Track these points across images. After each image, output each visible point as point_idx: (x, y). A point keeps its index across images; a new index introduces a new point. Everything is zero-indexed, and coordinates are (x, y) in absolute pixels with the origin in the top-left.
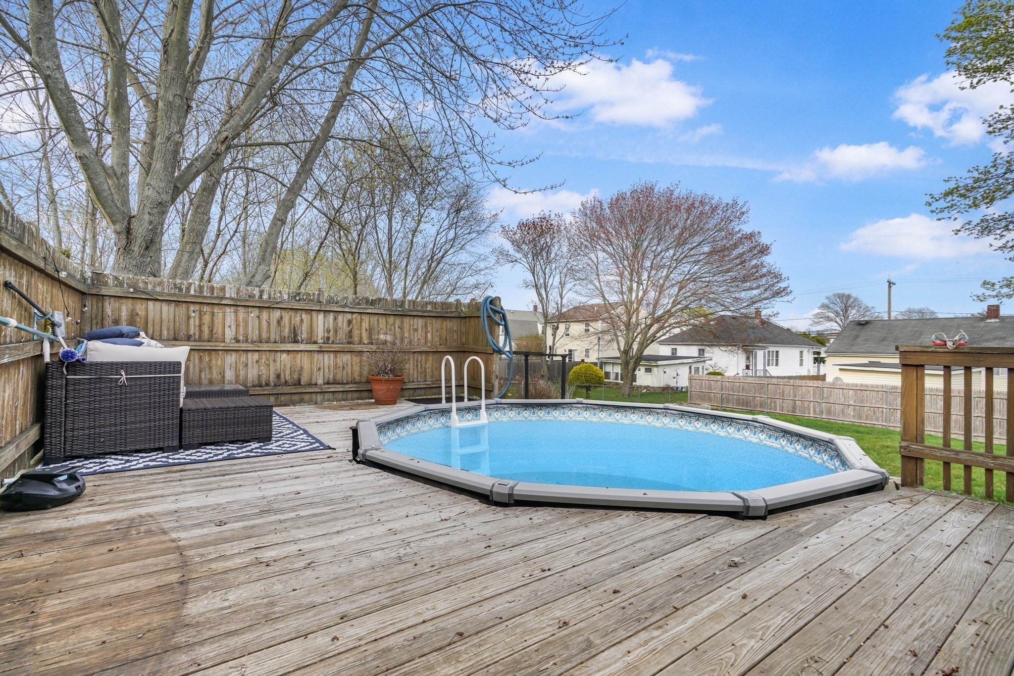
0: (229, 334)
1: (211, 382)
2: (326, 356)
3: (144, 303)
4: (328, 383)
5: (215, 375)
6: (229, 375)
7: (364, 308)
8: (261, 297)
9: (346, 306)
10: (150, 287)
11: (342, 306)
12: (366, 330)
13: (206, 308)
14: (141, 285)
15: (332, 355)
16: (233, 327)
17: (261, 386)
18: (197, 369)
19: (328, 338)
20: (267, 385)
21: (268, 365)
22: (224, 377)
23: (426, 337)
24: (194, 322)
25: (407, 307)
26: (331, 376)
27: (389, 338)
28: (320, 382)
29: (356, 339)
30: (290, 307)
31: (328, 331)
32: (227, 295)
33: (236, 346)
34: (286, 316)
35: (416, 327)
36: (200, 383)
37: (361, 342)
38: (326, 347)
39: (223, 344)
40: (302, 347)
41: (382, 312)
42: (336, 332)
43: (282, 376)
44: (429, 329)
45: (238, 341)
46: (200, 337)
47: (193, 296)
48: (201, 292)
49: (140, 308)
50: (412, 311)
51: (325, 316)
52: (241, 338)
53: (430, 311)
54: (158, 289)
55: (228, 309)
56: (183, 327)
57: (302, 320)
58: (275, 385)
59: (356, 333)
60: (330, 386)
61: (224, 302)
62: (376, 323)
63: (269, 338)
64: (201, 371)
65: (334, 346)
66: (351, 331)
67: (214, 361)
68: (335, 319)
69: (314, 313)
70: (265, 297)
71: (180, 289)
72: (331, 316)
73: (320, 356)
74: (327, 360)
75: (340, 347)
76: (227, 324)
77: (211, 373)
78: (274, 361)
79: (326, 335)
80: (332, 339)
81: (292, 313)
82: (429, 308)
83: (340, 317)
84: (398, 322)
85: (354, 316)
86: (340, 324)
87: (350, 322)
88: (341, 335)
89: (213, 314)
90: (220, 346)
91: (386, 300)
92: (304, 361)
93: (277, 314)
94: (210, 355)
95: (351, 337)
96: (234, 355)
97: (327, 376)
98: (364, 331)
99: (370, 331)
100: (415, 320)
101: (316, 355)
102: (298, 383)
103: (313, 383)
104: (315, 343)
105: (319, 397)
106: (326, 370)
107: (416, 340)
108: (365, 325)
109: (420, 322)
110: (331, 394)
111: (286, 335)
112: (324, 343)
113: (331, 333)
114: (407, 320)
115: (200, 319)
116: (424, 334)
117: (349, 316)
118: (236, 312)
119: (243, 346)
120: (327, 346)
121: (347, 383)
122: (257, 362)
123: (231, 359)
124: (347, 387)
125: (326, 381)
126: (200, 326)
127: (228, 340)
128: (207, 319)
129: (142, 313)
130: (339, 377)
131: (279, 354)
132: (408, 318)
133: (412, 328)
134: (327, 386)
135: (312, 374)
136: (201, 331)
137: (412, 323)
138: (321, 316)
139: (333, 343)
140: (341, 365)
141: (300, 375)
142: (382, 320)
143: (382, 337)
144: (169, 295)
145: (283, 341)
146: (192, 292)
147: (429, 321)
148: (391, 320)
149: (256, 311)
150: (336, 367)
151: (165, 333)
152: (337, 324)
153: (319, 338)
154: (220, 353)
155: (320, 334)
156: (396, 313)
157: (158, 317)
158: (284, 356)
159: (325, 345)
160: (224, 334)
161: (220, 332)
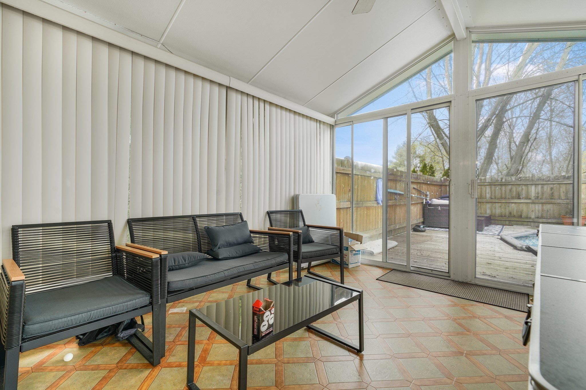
0: (488, 196)
1: (481, 213)
2: (537, 205)
4: (538, 218)
5: (483, 211)
6: (488, 211)
7: (561, 181)
8: (502, 180)
9: (549, 181)
11: (546, 181)
15: (540, 205)
16: (490, 193)
17: (502, 216)
19: (538, 197)
20: (505, 216)
21: (505, 208)
22: (486, 212)
26: (540, 215)
28: (533, 217)
29: (556, 197)
30: (516, 184)
31: (538, 193)
32: (487, 181)
33: (491, 200)
34: (514, 189)
37: (559, 199)
38: (537, 201)
39: (485, 200)
40: (522, 201)
42: (543, 193)
43: (512, 213)
45: (492, 198)
51: (535, 187)
52: (493, 197)
55: (487, 187)
57: (522, 189)
58: (509, 217)
59: (556, 193)
61: (485, 184)
63: (506, 197)
65: (541, 200)
66: (552, 193)
67: (482, 206)
68: (542, 187)
69: (529, 186)
70: (503, 180)
72: (540, 186)
73: (533, 205)
74: (538, 207)
75: (544, 201)
76: (487, 192)
78: (508, 206)
79: (537, 195)
80: (540, 197)
81: (517, 186)
83: (545, 187)
85: (555, 185)
86: (545, 190)
87: (552, 189)
88: (546, 195)
89: (481, 189)
90: (484, 200)
92: (524, 207)
93: (510, 187)
95: (553, 196)
96: (490, 204)
97: (537, 214)
99: (566, 193)
101: (530, 204)
102: (521, 216)
103: (529, 217)
104: (530, 199)
105: (532, 224)
106: (537, 212)
108: (563, 190)
111: (514, 196)
112: (535, 199)
113: (540, 194)
117: (551, 186)
118: (491, 188)
119: (494, 201)
121: (550, 219)
122: (500, 207)
127: (487, 198)
130: (544, 215)
131: (511, 204)
134: (536, 219)
135: (528, 213)
138: (533, 187)
139: (541, 199)
140: (546, 210)
141: (522, 213)
145: (513, 198)
149: (500, 186)
150: (543, 210)
152: (543, 190)
153: (533, 196)
154: (485, 203)
155: (533, 194)
158: (513, 205)
159: (536, 200)
160: (486, 196)
161: (484, 195)
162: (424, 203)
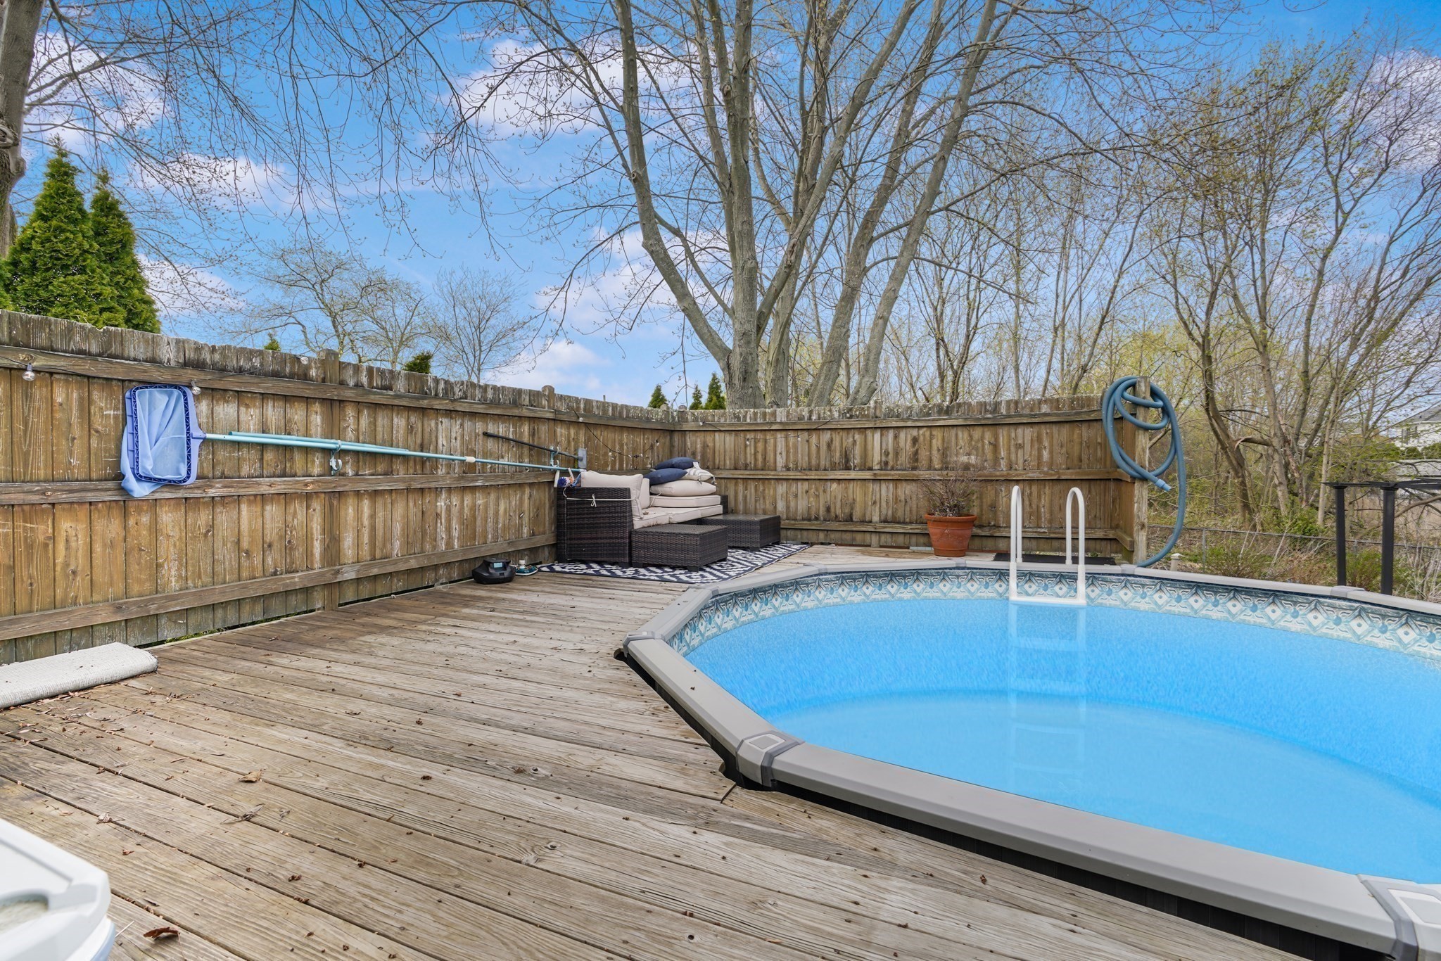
0: (780, 461)
2: (884, 486)
3: (712, 434)
4: (885, 521)
5: (769, 507)
6: (781, 506)
7: (933, 420)
8: (810, 418)
9: (908, 419)
10: (716, 419)
11: (903, 420)
12: (939, 450)
13: (759, 436)
14: (710, 418)
15: (891, 486)
16: (784, 454)
17: (810, 520)
18: (753, 500)
19: (886, 463)
20: (816, 519)
21: (818, 496)
22: (775, 507)
23: (1040, 457)
24: (750, 450)
25: (1004, 411)
26: (890, 513)
27: (973, 459)
28: (876, 519)
29: (923, 462)
30: (839, 426)
31: (887, 454)
32: (778, 420)
33: (785, 474)
34: (837, 438)
35: (1020, 441)
36: (756, 513)
37: (930, 468)
38: (882, 474)
39: (773, 473)
40: (852, 474)
41: (960, 422)
42: (897, 454)
43: (832, 510)
44: (1046, 444)
45: (788, 469)
46: (755, 465)
47: (749, 424)
48: (756, 419)
49: (709, 438)
50: (1010, 416)
51: (882, 435)
52: (791, 466)
53: (1045, 415)
54: (722, 420)
55: (779, 435)
56: (742, 456)
57: (855, 442)
58: (825, 520)
59: (923, 454)
60: (886, 525)
61: (774, 427)
62: (953, 439)
63: (819, 465)
64: (756, 501)
65: (893, 472)
66: (916, 453)
67: (767, 491)
68: (896, 437)
69: (869, 433)
70: (814, 418)
71: (738, 418)
72: (891, 434)
73: (876, 487)
74: (886, 491)
75: (899, 475)
76: (779, 450)
77: (765, 502)
78: (825, 491)
79: (884, 459)
80: (891, 463)
81: (843, 434)
82: (1045, 409)
83: (902, 435)
84: (988, 435)
85: (921, 432)
86: (902, 444)
87: (915, 440)
88: (904, 459)
89: (766, 441)
90: (771, 474)
91: (970, 404)
92: (856, 492)
93: (826, 436)
94: (763, 484)
95: (917, 460)
96: (785, 484)
97: (884, 512)
98: (935, 452)
99: (944, 453)
100: (1020, 430)
101: (871, 484)
102: (850, 519)
103: (867, 519)
104: (870, 469)
105: (874, 539)
106: (884, 504)
107: (1021, 461)
108: (937, 443)
109: (1029, 432)
110: (889, 536)
111: (837, 461)
112: (881, 470)
113: (891, 456)
114: (1003, 433)
115: (755, 448)
116: (1035, 453)
117: (915, 432)
118: (786, 437)
119: (792, 475)
120: (886, 473)
121: (911, 523)
122: (807, 492)
123: (781, 489)
124: (909, 528)
125: (882, 518)
126: (755, 454)
127: (779, 468)
128: (760, 446)
129: (711, 444)
130: (900, 514)
131: (829, 483)
132: (1006, 428)
133: (1013, 442)
134: (882, 525)
135: (865, 508)
136: (756, 460)
137: (1013, 435)
138: (877, 435)
139: (892, 469)
140: (903, 499)
141: (852, 509)
142: (963, 435)
143: (964, 459)
144: (729, 425)
145: (834, 467)
146: (748, 421)
147: (1044, 430)
148: (977, 433)
149: (806, 434)
150: (896, 500)
151: (728, 462)
152: (898, 444)
153: (875, 463)
154: (772, 482)
155: (876, 457)
156: (983, 422)
157: (722, 447)
158: (835, 485)
159: (882, 472)
160: (775, 462)
161: (772, 460)
162: (556, 485)
